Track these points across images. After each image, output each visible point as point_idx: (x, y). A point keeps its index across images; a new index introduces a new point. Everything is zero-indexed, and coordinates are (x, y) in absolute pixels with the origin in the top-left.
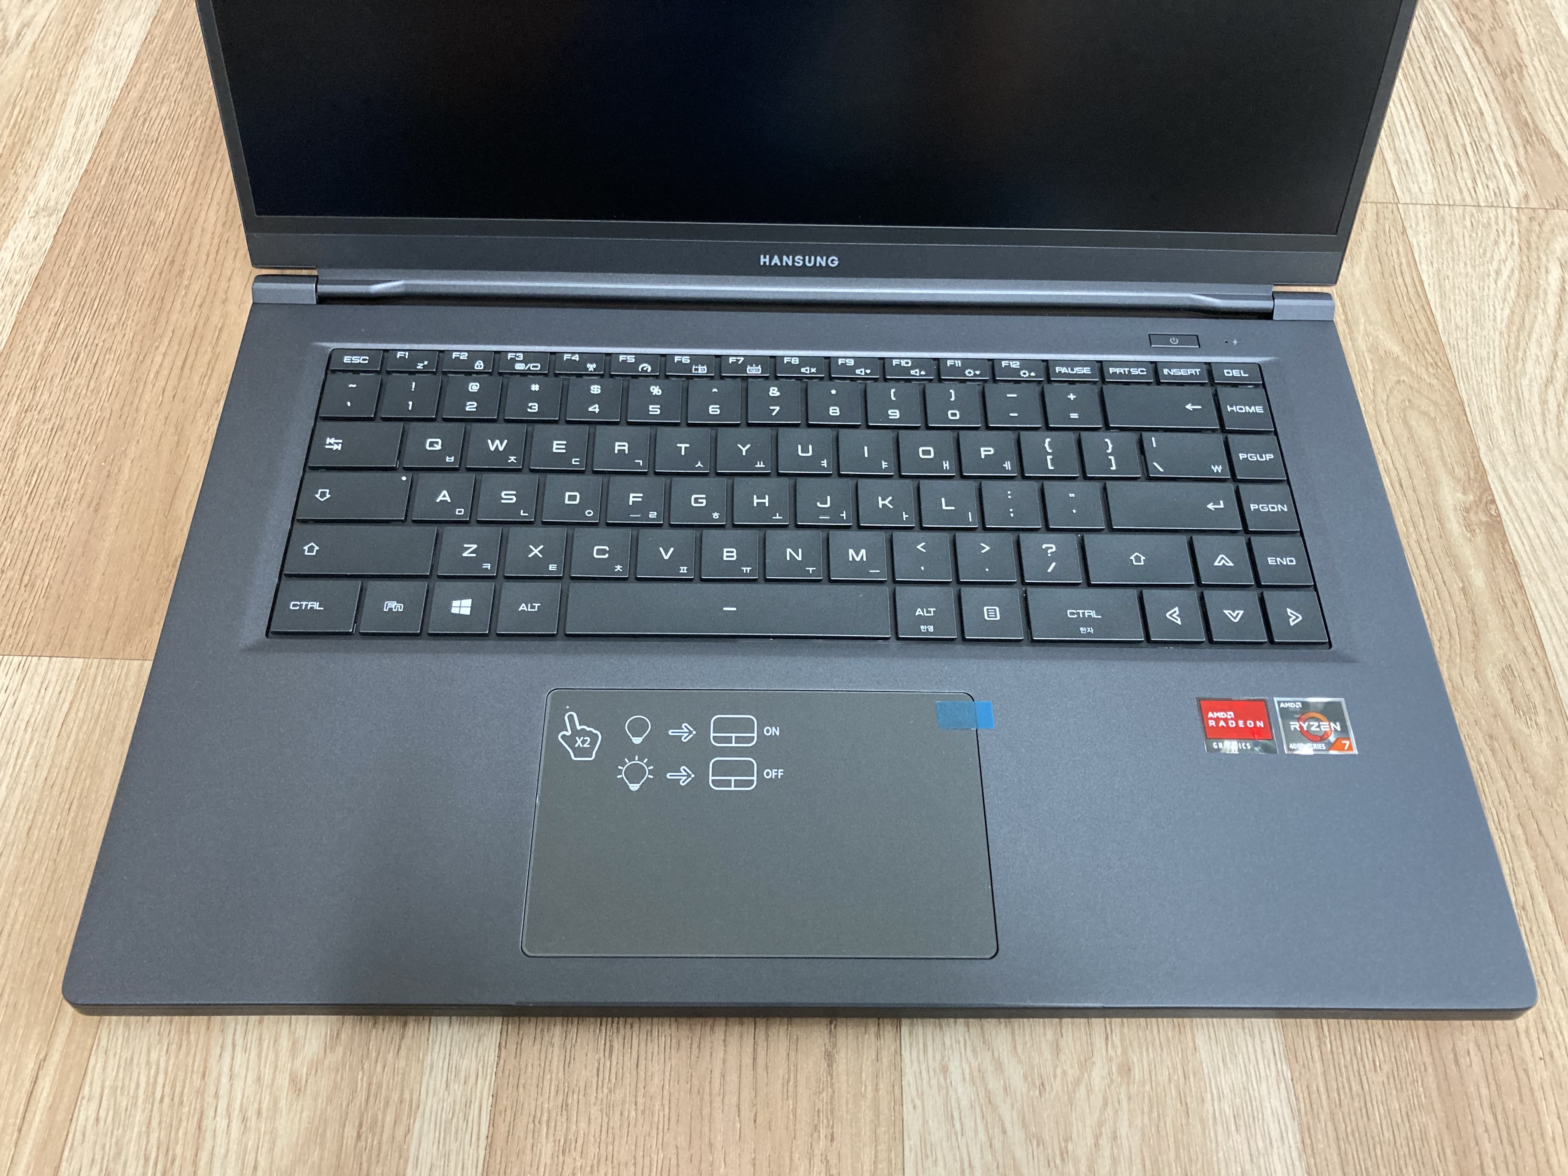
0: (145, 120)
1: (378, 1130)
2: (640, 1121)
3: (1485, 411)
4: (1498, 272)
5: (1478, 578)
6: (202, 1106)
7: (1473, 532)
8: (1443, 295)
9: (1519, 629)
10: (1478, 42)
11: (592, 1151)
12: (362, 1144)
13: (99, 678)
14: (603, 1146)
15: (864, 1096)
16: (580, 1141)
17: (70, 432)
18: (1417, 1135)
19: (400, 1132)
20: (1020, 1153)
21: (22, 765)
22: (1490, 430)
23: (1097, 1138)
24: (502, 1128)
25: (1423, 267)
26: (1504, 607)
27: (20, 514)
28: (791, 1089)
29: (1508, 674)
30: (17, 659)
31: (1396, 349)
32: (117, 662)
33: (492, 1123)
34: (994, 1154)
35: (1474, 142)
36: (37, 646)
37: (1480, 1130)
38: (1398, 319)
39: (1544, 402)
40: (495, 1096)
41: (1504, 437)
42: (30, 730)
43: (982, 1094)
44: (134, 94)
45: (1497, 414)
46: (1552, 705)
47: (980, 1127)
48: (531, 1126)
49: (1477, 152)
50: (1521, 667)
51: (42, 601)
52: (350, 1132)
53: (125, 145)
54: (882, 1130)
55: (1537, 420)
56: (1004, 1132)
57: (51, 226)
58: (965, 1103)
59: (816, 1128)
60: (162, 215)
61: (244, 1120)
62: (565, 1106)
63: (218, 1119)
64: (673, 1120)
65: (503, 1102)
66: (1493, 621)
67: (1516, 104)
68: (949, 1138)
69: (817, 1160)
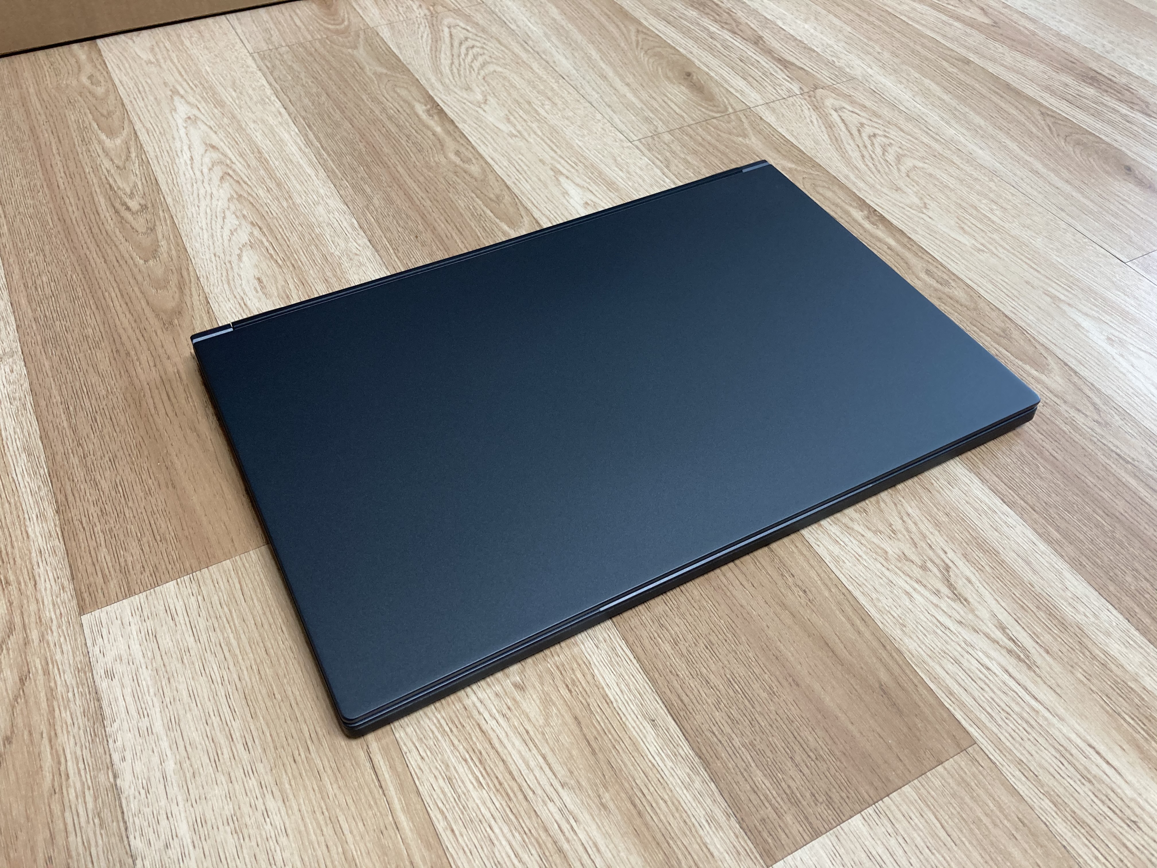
0: (36, 288)
1: (578, 684)
2: (701, 612)
3: (847, 177)
4: (812, 122)
5: (892, 242)
6: (476, 722)
7: (876, 225)
8: (796, 138)
9: (920, 254)
10: (735, 33)
11: (689, 637)
12: (574, 693)
13: (247, 565)
14: (693, 632)
15: (793, 552)
16: (681, 636)
17: (123, 457)
18: (1019, 455)
19: (589, 677)
20: (875, 540)
21: (234, 625)
22: (854, 184)
23: (902, 518)
24: (639, 650)
25: (780, 130)
26: (909, 249)
27: (126, 509)
28: (760, 566)
29: (928, 272)
30: (186, 578)
31: (793, 166)
32: (251, 552)
33: (632, 651)
34: (865, 546)
35: (763, 74)
36: (193, 566)
37: (1040, 442)
38: (785, 153)
39: (867, 165)
40: (624, 638)
41: (861, 185)
42: (225, 607)
43: (843, 527)
44: (16, 276)
45: (852, 177)
46: (953, 277)
47: (852, 539)
48: (652, 642)
49: (767, 76)
50: (931, 268)
51: (178, 544)
52: (564, 692)
53: (34, 305)
54: (812, 561)
55: (869, 173)
56: (863, 536)
57: (18, 362)
58: (838, 534)
59: (782, 575)
60: (90, 331)
61: (504, 715)
62: (662, 626)
63: (489, 722)
64: (716, 605)
65: (631, 640)
66: (908, 255)
67: (770, 53)
68: (842, 550)
69: (793, 588)
